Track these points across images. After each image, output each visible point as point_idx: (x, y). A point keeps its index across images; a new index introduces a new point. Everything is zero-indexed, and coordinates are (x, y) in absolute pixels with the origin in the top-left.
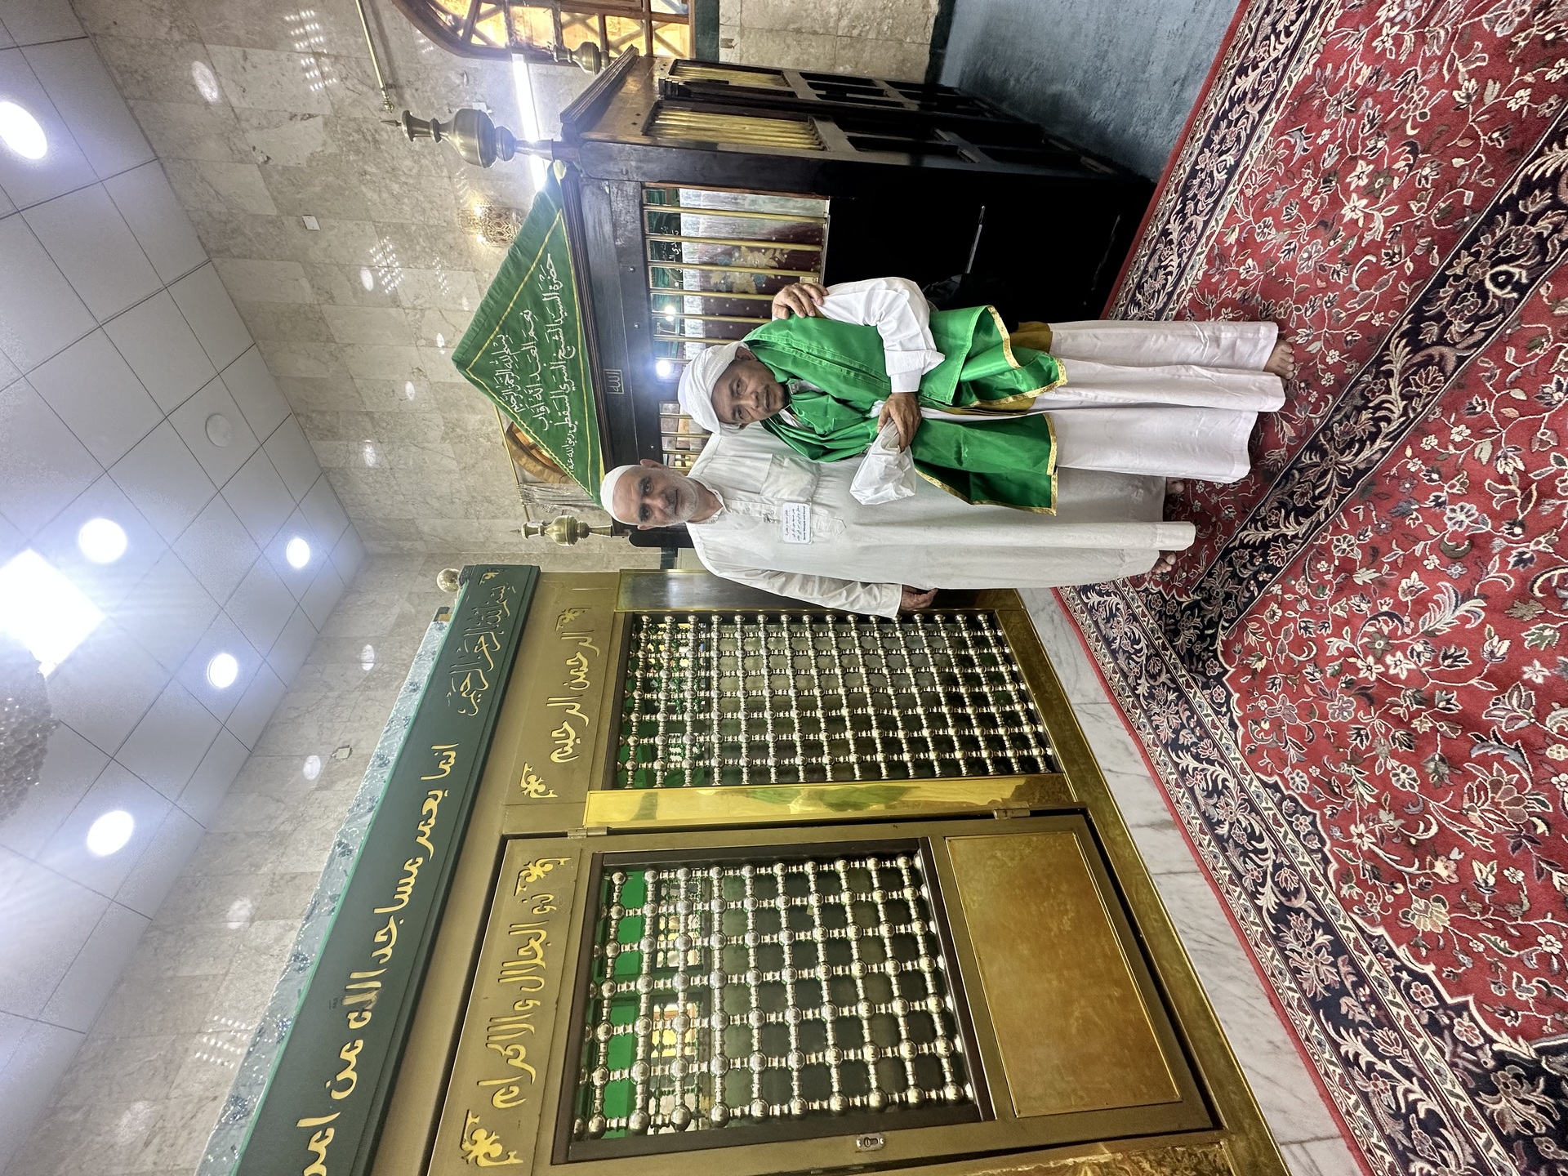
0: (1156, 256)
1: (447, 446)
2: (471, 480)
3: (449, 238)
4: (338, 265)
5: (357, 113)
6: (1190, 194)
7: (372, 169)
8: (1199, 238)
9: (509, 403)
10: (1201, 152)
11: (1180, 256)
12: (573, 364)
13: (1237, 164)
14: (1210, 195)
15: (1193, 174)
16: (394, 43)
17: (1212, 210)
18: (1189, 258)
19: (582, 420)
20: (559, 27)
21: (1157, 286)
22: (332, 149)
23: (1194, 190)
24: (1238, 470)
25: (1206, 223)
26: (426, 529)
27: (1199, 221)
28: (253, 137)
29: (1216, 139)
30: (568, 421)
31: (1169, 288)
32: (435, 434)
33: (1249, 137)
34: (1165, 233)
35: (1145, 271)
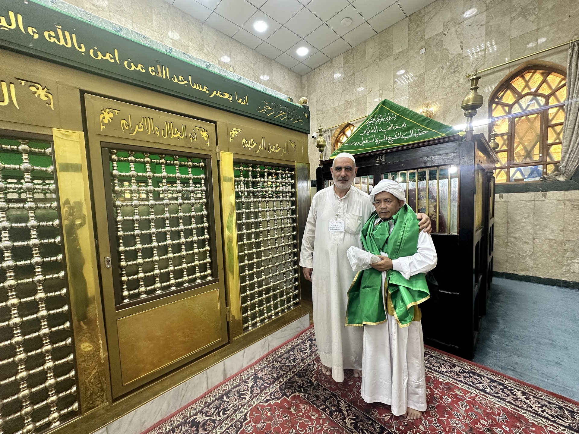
0: (444, 362)
1: (343, 102)
2: (331, 111)
3: (421, 99)
4: (408, 61)
5: (465, 65)
6: (471, 375)
7: (444, 71)
8: (455, 379)
9: (370, 120)
10: (489, 379)
11: (447, 372)
12: (386, 143)
13: (487, 393)
14: (473, 383)
15: (480, 376)
16: (492, 76)
17: (467, 384)
18: (446, 375)
19: (364, 147)
20: (502, 135)
21: (433, 363)
22: (451, 57)
23: (473, 377)
24: (367, 398)
25: (461, 382)
26: (312, 96)
27: (462, 379)
28: (453, 29)
29: (495, 384)
30: (364, 142)
31: (433, 368)
32: (348, 98)
33: (499, 398)
34: (454, 366)
35: (438, 358)
